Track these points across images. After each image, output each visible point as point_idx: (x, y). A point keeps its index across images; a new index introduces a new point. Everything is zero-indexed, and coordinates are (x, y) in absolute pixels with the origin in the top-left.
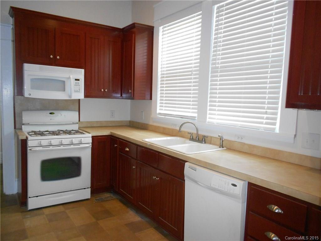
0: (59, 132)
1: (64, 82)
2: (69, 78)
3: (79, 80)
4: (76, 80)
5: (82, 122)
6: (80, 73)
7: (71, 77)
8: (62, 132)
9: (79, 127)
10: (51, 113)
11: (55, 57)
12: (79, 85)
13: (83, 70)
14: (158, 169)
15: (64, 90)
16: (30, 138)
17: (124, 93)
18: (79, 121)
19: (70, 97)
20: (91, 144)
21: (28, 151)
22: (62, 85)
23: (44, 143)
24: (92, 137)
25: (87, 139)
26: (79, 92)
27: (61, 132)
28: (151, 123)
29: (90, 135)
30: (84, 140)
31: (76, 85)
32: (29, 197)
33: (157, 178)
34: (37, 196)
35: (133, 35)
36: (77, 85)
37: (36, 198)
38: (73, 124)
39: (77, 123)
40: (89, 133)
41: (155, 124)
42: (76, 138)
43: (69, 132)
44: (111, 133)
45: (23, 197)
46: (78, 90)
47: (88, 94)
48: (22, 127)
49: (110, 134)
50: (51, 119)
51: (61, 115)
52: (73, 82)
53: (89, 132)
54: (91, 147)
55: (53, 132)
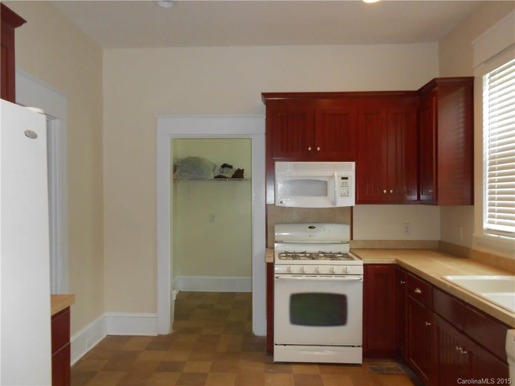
0: (318, 255)
1: (326, 182)
2: (333, 177)
3: (347, 178)
4: (343, 178)
5: (356, 241)
6: (349, 169)
7: (335, 174)
8: (323, 255)
9: (350, 249)
10: (310, 227)
11: (314, 149)
12: (348, 186)
13: (353, 164)
14: (465, 334)
15: (326, 195)
16: (277, 261)
17: (422, 194)
18: (352, 238)
19: (334, 203)
20: (362, 277)
21: (275, 279)
22: (323, 187)
23: (295, 269)
24: (363, 266)
25: (356, 268)
26: (348, 196)
27: (320, 255)
28: (474, 247)
29: (361, 263)
30: (350, 270)
31: (343, 186)
32: (276, 345)
33: (462, 351)
34: (285, 345)
35: (434, 98)
36: (345, 185)
37: (283, 346)
38: (342, 243)
39: (348, 243)
40: (361, 259)
41: (483, 250)
42: (339, 266)
43: (332, 256)
44: (397, 260)
45: (268, 343)
46: (346, 193)
47: (361, 199)
48: (274, 245)
49: (395, 263)
50: (310, 236)
51: (325, 229)
52: (338, 181)
53: (361, 257)
54: (362, 280)
55: (311, 254)
